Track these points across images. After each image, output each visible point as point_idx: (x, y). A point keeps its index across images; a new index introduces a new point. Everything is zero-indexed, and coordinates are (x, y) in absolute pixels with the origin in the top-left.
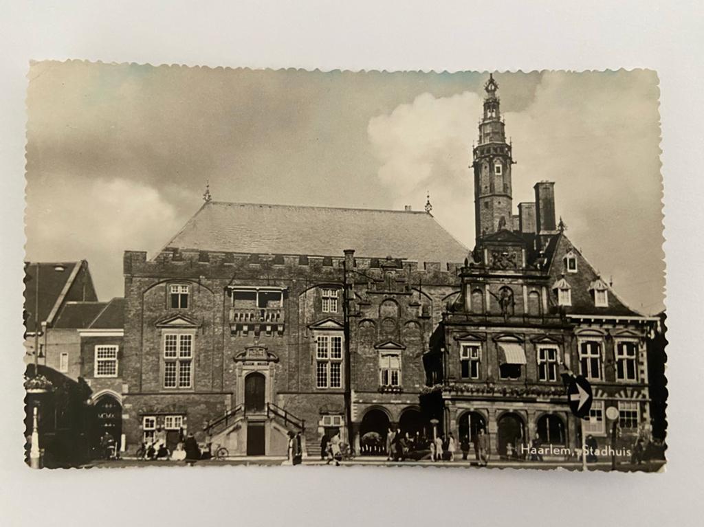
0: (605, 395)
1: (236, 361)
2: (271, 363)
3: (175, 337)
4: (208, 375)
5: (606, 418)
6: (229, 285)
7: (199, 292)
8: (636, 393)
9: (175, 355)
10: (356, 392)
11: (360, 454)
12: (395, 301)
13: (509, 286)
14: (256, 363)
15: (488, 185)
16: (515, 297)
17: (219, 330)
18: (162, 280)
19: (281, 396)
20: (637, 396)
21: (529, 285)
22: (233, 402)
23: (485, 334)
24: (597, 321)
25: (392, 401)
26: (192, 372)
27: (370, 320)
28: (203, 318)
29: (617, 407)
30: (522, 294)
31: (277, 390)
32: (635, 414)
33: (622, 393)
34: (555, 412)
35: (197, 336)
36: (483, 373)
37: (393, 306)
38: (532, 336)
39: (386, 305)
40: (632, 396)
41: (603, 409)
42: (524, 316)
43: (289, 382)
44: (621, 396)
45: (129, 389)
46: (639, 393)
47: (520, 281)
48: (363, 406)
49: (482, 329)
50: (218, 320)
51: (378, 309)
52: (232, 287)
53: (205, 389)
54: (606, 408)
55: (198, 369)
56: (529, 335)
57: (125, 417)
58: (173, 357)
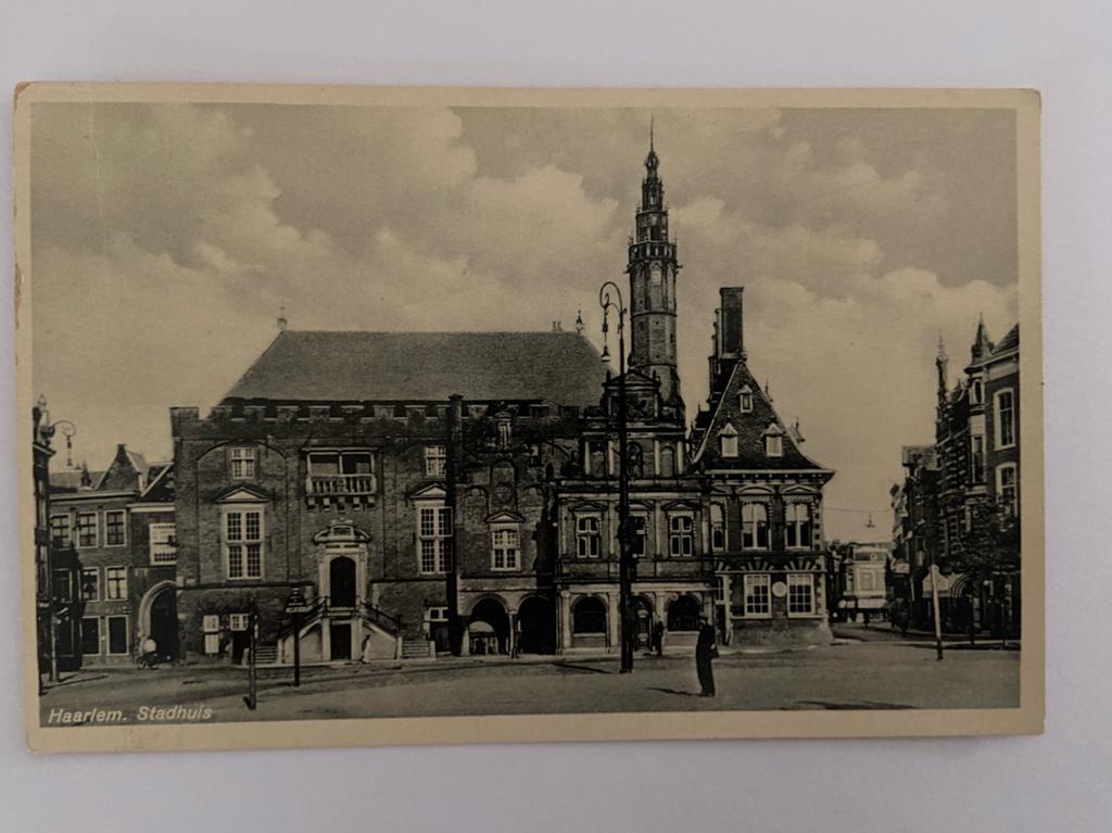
0: (772, 567)
1: (317, 543)
2: (361, 545)
3: (239, 515)
4: (282, 563)
5: (772, 594)
6: (304, 446)
7: (267, 456)
8: (808, 564)
9: (240, 538)
10: (462, 578)
11: (468, 654)
12: (510, 461)
13: (638, 441)
14: (342, 544)
15: (643, 299)
16: (645, 454)
17: (293, 505)
18: (219, 443)
19: (375, 586)
20: (810, 567)
21: (661, 439)
22: (316, 592)
23: (606, 504)
24: (762, 477)
25: (507, 588)
26: (262, 558)
27: (479, 487)
28: (273, 489)
29: (785, 582)
30: (653, 451)
31: (370, 578)
32: (808, 588)
33: (792, 563)
34: (688, 592)
35: (266, 513)
36: (604, 550)
37: (508, 467)
38: (663, 503)
39: (499, 467)
40: (804, 568)
41: (769, 584)
42: (655, 477)
43: (385, 567)
44: (791, 568)
45: (185, 581)
46: (813, 563)
47: (651, 434)
48: (472, 595)
49: (603, 496)
50: (291, 493)
51: (489, 472)
52: (307, 450)
53: (279, 580)
54: (772, 583)
55: (269, 555)
56: (660, 501)
57: (181, 616)
58: (237, 541)
